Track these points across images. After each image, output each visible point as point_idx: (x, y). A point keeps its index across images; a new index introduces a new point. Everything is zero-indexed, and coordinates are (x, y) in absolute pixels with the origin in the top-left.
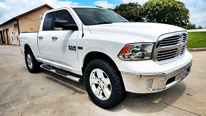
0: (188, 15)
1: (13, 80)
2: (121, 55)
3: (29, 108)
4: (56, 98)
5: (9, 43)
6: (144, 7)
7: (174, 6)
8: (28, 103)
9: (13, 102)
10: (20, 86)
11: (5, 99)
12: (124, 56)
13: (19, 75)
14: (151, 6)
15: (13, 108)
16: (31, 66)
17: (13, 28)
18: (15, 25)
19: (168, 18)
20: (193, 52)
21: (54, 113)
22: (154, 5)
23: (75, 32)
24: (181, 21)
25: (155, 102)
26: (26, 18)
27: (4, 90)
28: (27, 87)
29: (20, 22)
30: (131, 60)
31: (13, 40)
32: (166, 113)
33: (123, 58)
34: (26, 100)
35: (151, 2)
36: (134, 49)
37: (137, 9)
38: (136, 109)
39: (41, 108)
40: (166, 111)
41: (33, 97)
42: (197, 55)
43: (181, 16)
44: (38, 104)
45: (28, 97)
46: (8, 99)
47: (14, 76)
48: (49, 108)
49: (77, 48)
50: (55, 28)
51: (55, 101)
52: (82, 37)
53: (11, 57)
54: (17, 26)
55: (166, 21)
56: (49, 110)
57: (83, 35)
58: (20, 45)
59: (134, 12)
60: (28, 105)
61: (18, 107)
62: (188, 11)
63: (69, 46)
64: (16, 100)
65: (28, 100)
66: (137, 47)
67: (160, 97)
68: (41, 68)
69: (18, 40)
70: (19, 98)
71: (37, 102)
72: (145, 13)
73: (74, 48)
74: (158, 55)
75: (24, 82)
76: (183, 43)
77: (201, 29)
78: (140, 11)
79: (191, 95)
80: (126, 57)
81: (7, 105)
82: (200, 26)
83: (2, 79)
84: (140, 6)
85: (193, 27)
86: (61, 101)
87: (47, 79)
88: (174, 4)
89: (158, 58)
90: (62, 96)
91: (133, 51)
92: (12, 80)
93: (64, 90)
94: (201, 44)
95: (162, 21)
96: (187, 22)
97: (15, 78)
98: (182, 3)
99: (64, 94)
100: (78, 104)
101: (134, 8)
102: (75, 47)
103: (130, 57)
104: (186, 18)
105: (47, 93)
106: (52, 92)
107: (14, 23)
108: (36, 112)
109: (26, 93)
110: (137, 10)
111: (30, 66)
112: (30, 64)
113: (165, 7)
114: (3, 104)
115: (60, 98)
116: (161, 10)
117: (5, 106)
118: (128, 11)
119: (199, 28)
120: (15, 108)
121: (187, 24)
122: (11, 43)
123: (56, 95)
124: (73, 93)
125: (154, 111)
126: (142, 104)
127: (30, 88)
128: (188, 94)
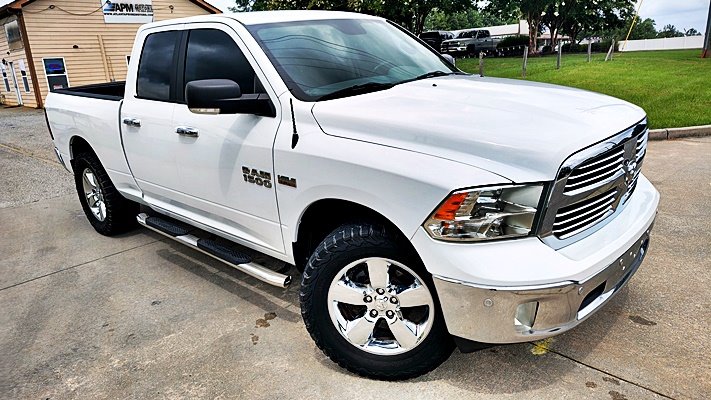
1: (45, 268)
2: (434, 222)
3: (123, 384)
4: (208, 341)
8: (116, 363)
9: (65, 359)
10: (74, 292)
11: (34, 347)
12: (444, 225)
13: (61, 243)
15: (70, 383)
16: (101, 210)
17: (4, 45)
18: (11, 32)
19: (563, 4)
24: (607, 12)
25: (534, 352)
26: (52, 7)
27: (22, 309)
28: (99, 295)
29: (29, 20)
31: (9, 90)
33: (441, 232)
34: (107, 350)
38: (475, 380)
39: (164, 384)
40: (570, 387)
41: (130, 340)
44: (153, 365)
45: (112, 340)
46: (43, 347)
47: (47, 250)
48: (190, 380)
49: (274, 181)
50: (192, 111)
51: (208, 353)
52: (293, 147)
53: (16, 164)
54: (20, 36)
55: (556, 14)
56: (193, 387)
57: (295, 139)
60: (118, 370)
61: (85, 380)
63: (245, 170)
64: (75, 350)
65: (114, 353)
69: (28, 90)
70: (81, 344)
71: (144, 356)
73: (263, 179)
74: (558, 220)
75: (85, 276)
77: (673, 36)
79: (646, 323)
81: (46, 372)
82: (669, 26)
83: (4, 262)
85: (647, 28)
86: (227, 351)
87: (166, 261)
89: (555, 228)
90: (229, 330)
92: (42, 269)
93: (230, 306)
94: (677, 111)
95: (544, 14)
97: (51, 256)
99: (232, 325)
100: (286, 365)
102: (267, 176)
105: (175, 319)
106: (192, 317)
107: (7, 26)
109: (103, 322)
111: (95, 210)
112: (96, 205)
114: (32, 367)
115: (221, 339)
117: (41, 374)
119: (667, 35)
120: (77, 385)
122: (2, 100)
123: (205, 330)
124: (261, 320)
125: (535, 388)
126: (493, 359)
127: (111, 298)
128: (638, 320)
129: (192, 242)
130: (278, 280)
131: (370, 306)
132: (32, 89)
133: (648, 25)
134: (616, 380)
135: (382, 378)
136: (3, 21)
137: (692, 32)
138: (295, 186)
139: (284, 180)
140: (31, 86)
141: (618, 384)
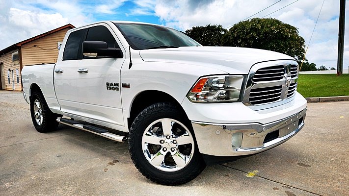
0: (303, 47)
1: (8, 143)
2: (192, 94)
3: (34, 185)
4: (82, 170)
5: (3, 88)
6: (232, 33)
7: (280, 31)
8: (33, 178)
9: (8, 176)
10: (20, 152)
12: (197, 96)
13: (18, 135)
14: (242, 31)
15: (7, 185)
16: (40, 121)
17: (11, 62)
18: (15, 56)
20: (311, 103)
21: (77, 192)
22: (247, 30)
23: (119, 60)
25: (247, 176)
26: (35, 46)
28: (32, 153)
29: (23, 51)
30: (208, 102)
31: (9, 83)
32: (265, 193)
33: (195, 99)
34: (30, 173)
35: (243, 25)
36: (213, 85)
37: (221, 35)
38: (216, 186)
39: (55, 186)
40: (265, 189)
41: (43, 169)
42: (317, 108)
43: (291, 48)
44: (52, 179)
45: (34, 169)
47: (11, 137)
48: (70, 184)
49: (120, 87)
50: (84, 54)
51: (81, 175)
52: (129, 68)
53: (6, 109)
54: (18, 58)
56: (70, 187)
57: (131, 65)
58: (22, 90)
59: (216, 40)
60: (34, 180)
61: (15, 184)
62: (303, 40)
63: (108, 84)
64: (13, 173)
65: (33, 174)
66: (218, 82)
67: (255, 169)
68: (58, 123)
69: (18, 83)
70: (17, 170)
71: (48, 175)
72: (233, 42)
73: (115, 87)
74: (251, 95)
75: (26, 146)
76: (290, 78)
77: (324, 70)
78: (225, 38)
79: (306, 166)
80: (200, 97)
82: (322, 67)
84: (225, 31)
85: (312, 67)
86: (91, 174)
88: (279, 29)
89: (250, 99)
90: (93, 166)
91: (211, 89)
92: (6, 143)
93: (97, 157)
94: (325, 92)
96: (302, 58)
97: (12, 139)
98: (293, 28)
99: (95, 164)
100: (120, 180)
101: (215, 34)
102: (117, 85)
103: (207, 98)
104: (301, 52)
105: (67, 162)
106: (76, 162)
107: (13, 54)
108: (47, 191)
109: (31, 163)
110: (221, 38)
111: (38, 121)
112: (39, 118)
113: (266, 33)
115: (89, 169)
116: (258, 38)
118: (206, 39)
119: (322, 70)
120: (11, 186)
121: (302, 61)
122: (6, 88)
123: (81, 166)
124: (111, 163)
125: (246, 190)
126: (226, 178)
127: (38, 154)
128: (302, 165)
129: (81, 126)
130: (120, 138)
131: (163, 145)
132: (20, 82)
133: (313, 66)
134: (289, 187)
135: (168, 184)
136: (11, 52)
137: (334, 69)
138: (129, 87)
139: (125, 86)
140: (20, 81)
141: (290, 188)
